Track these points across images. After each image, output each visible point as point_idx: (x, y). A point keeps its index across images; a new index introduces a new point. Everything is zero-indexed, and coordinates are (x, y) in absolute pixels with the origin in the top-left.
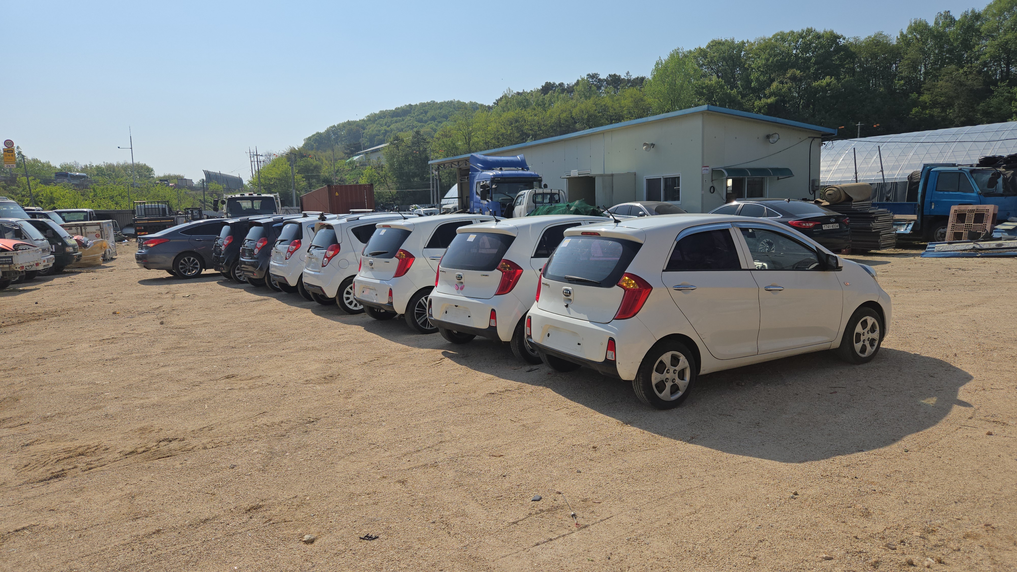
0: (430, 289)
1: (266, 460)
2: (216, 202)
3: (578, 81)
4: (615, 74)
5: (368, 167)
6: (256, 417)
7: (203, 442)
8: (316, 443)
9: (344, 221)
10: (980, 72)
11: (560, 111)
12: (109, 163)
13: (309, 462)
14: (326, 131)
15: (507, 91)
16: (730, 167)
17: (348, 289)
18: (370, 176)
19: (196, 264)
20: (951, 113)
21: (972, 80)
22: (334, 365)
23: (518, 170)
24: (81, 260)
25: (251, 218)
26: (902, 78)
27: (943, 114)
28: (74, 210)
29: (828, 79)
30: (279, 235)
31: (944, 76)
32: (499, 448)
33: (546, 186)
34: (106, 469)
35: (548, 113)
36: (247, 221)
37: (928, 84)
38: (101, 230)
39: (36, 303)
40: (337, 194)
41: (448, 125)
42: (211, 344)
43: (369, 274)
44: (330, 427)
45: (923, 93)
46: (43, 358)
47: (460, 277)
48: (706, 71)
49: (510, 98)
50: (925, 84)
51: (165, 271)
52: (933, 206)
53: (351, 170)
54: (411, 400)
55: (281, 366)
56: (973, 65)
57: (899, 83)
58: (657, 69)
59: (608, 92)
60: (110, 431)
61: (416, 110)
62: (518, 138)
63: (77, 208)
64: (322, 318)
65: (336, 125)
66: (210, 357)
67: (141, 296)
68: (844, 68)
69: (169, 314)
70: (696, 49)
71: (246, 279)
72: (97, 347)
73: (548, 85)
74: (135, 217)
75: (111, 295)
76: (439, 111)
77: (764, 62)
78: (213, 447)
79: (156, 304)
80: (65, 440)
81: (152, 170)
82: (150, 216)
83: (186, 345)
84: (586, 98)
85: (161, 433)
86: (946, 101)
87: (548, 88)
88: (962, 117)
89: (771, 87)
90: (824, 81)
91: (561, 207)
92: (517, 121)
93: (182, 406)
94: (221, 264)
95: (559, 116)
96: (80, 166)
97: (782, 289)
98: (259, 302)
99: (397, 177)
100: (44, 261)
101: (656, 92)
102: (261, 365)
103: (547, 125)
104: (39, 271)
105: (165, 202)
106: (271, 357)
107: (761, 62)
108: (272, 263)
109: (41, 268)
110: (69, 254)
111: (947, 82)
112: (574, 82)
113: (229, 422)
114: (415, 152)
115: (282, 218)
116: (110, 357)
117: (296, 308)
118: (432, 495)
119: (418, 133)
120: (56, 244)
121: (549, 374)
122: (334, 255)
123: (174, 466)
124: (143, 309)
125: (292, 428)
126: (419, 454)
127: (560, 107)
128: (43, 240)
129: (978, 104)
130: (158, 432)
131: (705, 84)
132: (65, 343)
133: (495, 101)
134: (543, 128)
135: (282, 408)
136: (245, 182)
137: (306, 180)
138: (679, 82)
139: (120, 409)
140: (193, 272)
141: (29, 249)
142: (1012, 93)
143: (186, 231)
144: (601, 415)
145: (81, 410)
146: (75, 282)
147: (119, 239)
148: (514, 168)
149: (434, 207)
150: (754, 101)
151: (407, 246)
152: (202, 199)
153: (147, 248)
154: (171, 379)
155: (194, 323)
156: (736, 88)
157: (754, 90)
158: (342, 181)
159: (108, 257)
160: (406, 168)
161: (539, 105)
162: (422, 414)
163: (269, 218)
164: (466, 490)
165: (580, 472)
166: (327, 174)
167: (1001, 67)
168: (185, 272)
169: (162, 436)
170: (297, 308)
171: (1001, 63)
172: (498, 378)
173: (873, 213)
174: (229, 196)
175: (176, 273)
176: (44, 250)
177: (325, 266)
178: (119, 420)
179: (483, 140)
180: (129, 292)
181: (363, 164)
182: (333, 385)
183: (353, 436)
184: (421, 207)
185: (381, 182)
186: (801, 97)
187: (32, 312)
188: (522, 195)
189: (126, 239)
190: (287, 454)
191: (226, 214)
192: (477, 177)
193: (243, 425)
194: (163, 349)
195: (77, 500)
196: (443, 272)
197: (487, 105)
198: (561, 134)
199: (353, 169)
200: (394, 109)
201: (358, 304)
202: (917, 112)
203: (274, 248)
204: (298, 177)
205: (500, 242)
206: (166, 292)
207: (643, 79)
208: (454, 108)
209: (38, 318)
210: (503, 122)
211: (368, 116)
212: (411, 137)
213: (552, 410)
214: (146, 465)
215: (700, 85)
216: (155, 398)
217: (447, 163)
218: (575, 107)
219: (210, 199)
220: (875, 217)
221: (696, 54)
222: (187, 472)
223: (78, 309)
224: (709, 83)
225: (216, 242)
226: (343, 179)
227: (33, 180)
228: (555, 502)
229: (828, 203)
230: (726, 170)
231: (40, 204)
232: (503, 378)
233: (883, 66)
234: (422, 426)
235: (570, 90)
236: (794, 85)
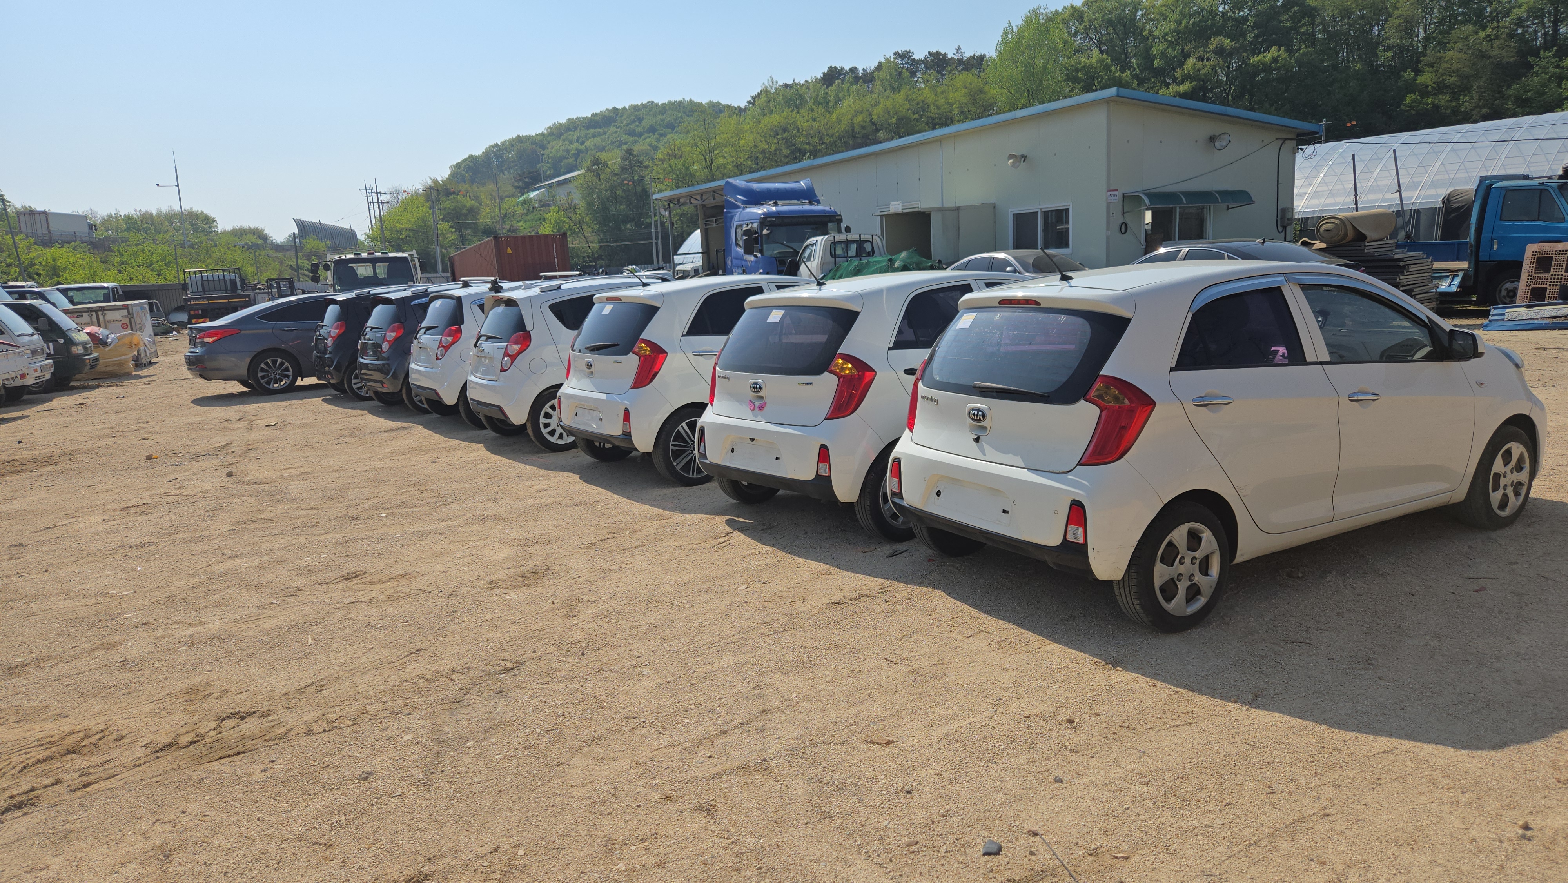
0: (698, 408)
1: (428, 760)
2: (315, 268)
3: (880, 62)
4: (937, 52)
5: (553, 207)
6: (403, 661)
7: (305, 719)
8: (523, 716)
9: (535, 291)
10: (1511, 35)
11: (853, 112)
12: (144, 210)
13: (515, 761)
14: (483, 153)
15: (768, 82)
16: (1152, 191)
17: (547, 408)
18: (556, 222)
19: (287, 370)
20: (1465, 101)
21: (1499, 48)
22: (536, 550)
23: (803, 204)
24: (98, 367)
25: (374, 291)
26: (1389, 48)
27: (1454, 104)
28: (87, 285)
29: (1274, 51)
30: (424, 320)
31: (1455, 42)
32: (881, 725)
33: (848, 229)
34: (117, 784)
35: (834, 116)
36: (368, 296)
37: (1431, 55)
38: (130, 316)
39: (20, 442)
40: (509, 251)
41: (676, 139)
42: (315, 512)
43: (586, 383)
44: (546, 680)
45: (1421, 71)
46: (21, 545)
47: (757, 388)
48: (1082, 43)
49: (773, 94)
50: (1426, 56)
51: (236, 382)
52: (1495, 247)
53: (527, 214)
54: (688, 619)
55: (442, 554)
56: (1502, 24)
57: (1384, 56)
58: (1004, 41)
59: (928, 81)
60: (129, 696)
61: (625, 116)
62: (787, 157)
63: (94, 282)
64: (504, 460)
65: (499, 144)
66: (314, 538)
67: (195, 426)
68: (1298, 33)
69: (242, 458)
70: (1065, 7)
71: (370, 394)
72: (115, 523)
73: (832, 71)
74: (187, 294)
75: (145, 425)
76: (660, 117)
77: (1172, 27)
78: (324, 731)
79: (220, 440)
80: (44, 717)
81: (214, 221)
82: (211, 293)
83: (272, 515)
84: (894, 90)
85: (225, 699)
86: (1458, 84)
87: (832, 76)
88: (1484, 107)
89: (1185, 67)
90: (1269, 55)
91: (879, 262)
92: (785, 130)
93: (265, 638)
94: (327, 369)
95: (852, 120)
96: (99, 216)
97: (1375, 397)
98: (394, 433)
99: (599, 223)
100: (35, 371)
101: (1003, 78)
102: (405, 552)
103: (832, 136)
104: (29, 386)
105: (234, 271)
106: (422, 535)
107: (1168, 27)
108: (413, 366)
109: (30, 381)
110: (78, 356)
111: (1460, 52)
112: (872, 65)
113: (353, 672)
114: (626, 182)
115: (426, 290)
116: (138, 541)
117: (457, 442)
118: (773, 842)
119: (629, 152)
120: (55, 342)
121: (930, 560)
122: (520, 352)
123: (249, 775)
124: (199, 449)
125: (474, 684)
126: (727, 739)
127: (852, 106)
128: (32, 335)
129: (1509, 87)
130: (220, 697)
131: (1080, 63)
132: (61, 514)
133: (749, 99)
134: (827, 140)
135: (451, 639)
136: (361, 236)
137: (455, 231)
138: (1039, 62)
139: (150, 648)
140: (282, 383)
141: (7, 350)
142: (1563, 67)
143: (269, 315)
144: (1057, 647)
145: (79, 650)
146: (88, 404)
147: (163, 331)
148: (795, 202)
149: (663, 268)
150: (1158, 90)
151: (653, 332)
152: (294, 264)
153: (203, 344)
154: (245, 584)
155: (286, 473)
156: (1129, 70)
157: (1159, 73)
158: (513, 231)
159: (144, 360)
160: (613, 208)
161: (819, 104)
162: (714, 650)
163: (405, 290)
164: (841, 828)
165: (1061, 781)
166: (489, 222)
167: (1545, 27)
168: (268, 383)
169: (227, 706)
170: (459, 442)
171: (1543, 20)
172: (839, 570)
173: (1401, 260)
174: (337, 257)
175: (255, 385)
176: (34, 353)
177: (506, 371)
178: (147, 672)
179: (733, 162)
180: (175, 419)
181: (544, 205)
182: (540, 589)
183: (591, 700)
184: (641, 268)
185: (575, 232)
186: (1230, 81)
187: (11, 458)
188: (812, 245)
189: (174, 330)
190: (470, 744)
191: (333, 286)
192: (736, 218)
193: (380, 678)
194: (232, 524)
195: (56, 863)
196: (725, 378)
197: (736, 106)
198: (854, 148)
199: (529, 212)
200: (589, 116)
201: (565, 435)
202: (1413, 101)
203: (415, 341)
204: (444, 226)
205: (830, 322)
206: (238, 418)
207: (982, 58)
208: (685, 113)
209: (19, 469)
210: (763, 131)
211: (550, 128)
212: (619, 160)
213: (959, 637)
214: (195, 775)
215: (1072, 66)
216: (215, 624)
217: (682, 197)
218: (877, 104)
219: (306, 264)
220: (1406, 265)
221: (1066, 16)
222: (277, 790)
223: (88, 452)
224: (1087, 61)
225: (318, 333)
226: (514, 228)
227: (24, 239)
228: (1033, 858)
229: (1323, 245)
230: (1145, 194)
231: (36, 277)
232: (847, 570)
233: (1359, 29)
234: (720, 675)
235: (868, 78)
236: (1221, 63)
